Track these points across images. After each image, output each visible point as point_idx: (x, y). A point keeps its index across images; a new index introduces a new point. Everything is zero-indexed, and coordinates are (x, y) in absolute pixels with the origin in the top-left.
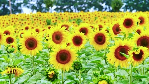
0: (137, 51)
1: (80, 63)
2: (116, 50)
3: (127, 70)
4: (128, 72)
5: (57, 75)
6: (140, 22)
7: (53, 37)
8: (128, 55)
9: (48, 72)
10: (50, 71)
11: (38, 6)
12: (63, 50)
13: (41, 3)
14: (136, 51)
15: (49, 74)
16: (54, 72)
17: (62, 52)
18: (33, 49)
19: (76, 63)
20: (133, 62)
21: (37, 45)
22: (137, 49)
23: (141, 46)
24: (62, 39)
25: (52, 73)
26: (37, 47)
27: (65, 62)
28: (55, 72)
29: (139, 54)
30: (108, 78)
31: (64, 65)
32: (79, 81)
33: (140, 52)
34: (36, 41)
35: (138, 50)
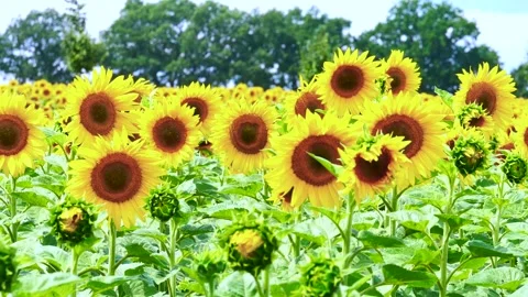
0: (371, 149)
1: (171, 195)
2: (297, 148)
3: (334, 218)
4: (337, 225)
5: (90, 222)
6: (392, 84)
7: (82, 112)
8: (340, 163)
9: (60, 213)
10: (69, 208)
11: (38, 65)
12: (116, 154)
13: (51, 54)
14: (368, 149)
15: (62, 216)
16: (80, 211)
17: (112, 160)
18: (14, 154)
19: (161, 195)
20: (355, 188)
21: (26, 138)
22: (371, 142)
23: (385, 133)
24: (114, 121)
25: (75, 216)
26: (28, 147)
27: (120, 195)
28: (84, 211)
29: (376, 159)
30: (265, 222)
31: (116, 204)
32: (168, 260)
33: (379, 153)
34: (25, 126)
35: (374, 145)
